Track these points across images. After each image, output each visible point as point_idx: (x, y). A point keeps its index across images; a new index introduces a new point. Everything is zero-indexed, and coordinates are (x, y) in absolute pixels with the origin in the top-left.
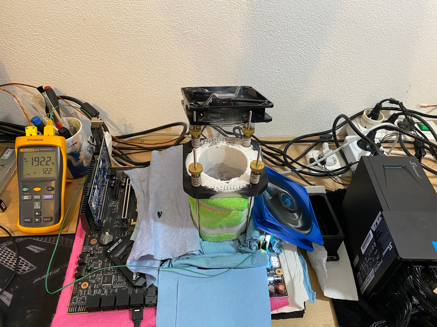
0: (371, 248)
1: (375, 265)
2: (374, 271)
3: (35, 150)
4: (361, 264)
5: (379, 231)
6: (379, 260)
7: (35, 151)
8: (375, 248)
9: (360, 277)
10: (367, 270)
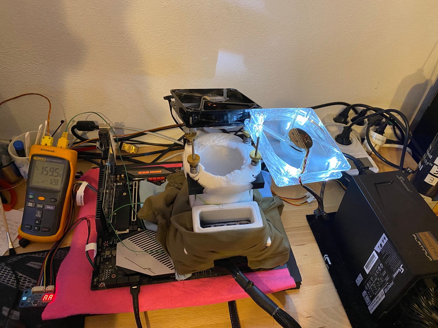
0: (377, 268)
1: (384, 286)
2: (384, 292)
4: (366, 283)
5: (385, 253)
6: (390, 282)
8: (383, 270)
9: (367, 295)
10: (375, 290)
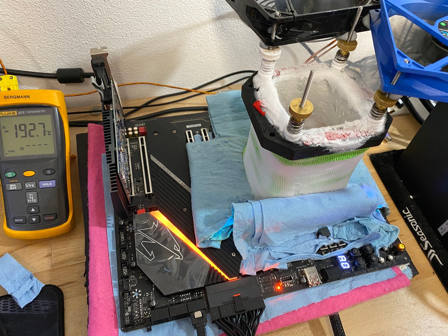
3: (17, 113)
7: (18, 115)
